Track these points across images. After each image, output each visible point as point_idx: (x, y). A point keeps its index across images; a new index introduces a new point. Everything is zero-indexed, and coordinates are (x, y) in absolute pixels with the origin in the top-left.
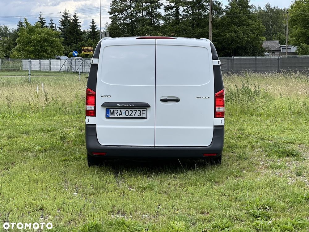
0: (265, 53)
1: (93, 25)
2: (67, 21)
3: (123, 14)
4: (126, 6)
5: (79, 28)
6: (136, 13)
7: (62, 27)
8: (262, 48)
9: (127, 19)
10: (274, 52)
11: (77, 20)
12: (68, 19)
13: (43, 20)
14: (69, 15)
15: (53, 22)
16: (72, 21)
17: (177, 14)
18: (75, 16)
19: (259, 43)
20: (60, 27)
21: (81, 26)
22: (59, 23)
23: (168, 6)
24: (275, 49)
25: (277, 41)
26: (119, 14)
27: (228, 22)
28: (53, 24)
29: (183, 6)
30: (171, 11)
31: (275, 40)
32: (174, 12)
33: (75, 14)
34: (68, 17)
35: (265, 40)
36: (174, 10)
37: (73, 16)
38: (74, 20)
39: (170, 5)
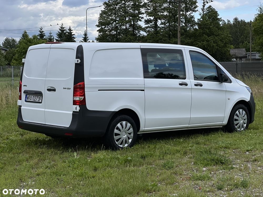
0: (233, 60)
1: (85, 37)
2: (63, 34)
3: (109, 27)
4: (112, 19)
5: (73, 39)
6: (120, 26)
7: (59, 39)
8: (230, 54)
9: (113, 31)
10: (241, 58)
11: (72, 33)
12: (65, 32)
13: (43, 33)
14: (65, 29)
15: (52, 35)
16: (67, 34)
17: (156, 26)
18: (70, 30)
19: (227, 50)
20: (57, 39)
21: (75, 38)
22: (57, 36)
23: (148, 19)
24: (242, 56)
25: (244, 49)
26: (106, 27)
27: (199, 33)
28: (52, 37)
29: (161, 20)
30: (150, 24)
31: (242, 48)
32: (153, 24)
33: (70, 27)
34: (64, 30)
35: (234, 48)
36: (153, 23)
37: (68, 30)
38: (69, 33)
39: (150, 19)
